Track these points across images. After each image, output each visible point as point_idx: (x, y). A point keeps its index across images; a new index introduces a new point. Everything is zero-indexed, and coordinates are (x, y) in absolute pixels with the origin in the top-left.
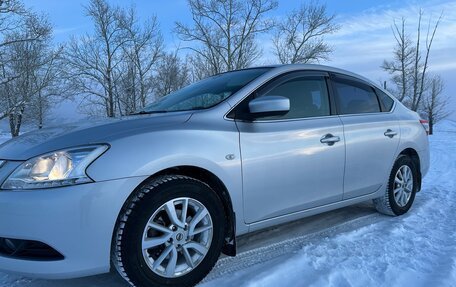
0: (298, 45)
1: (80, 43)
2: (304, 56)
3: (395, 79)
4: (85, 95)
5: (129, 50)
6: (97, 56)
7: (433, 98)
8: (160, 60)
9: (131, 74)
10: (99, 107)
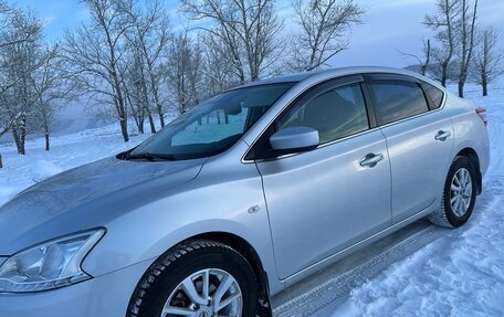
0: (324, 9)
1: (77, 36)
2: (332, 22)
3: (440, 36)
4: (90, 94)
5: (132, 36)
6: (98, 49)
7: (486, 53)
8: (168, 44)
9: (138, 64)
10: (108, 107)
